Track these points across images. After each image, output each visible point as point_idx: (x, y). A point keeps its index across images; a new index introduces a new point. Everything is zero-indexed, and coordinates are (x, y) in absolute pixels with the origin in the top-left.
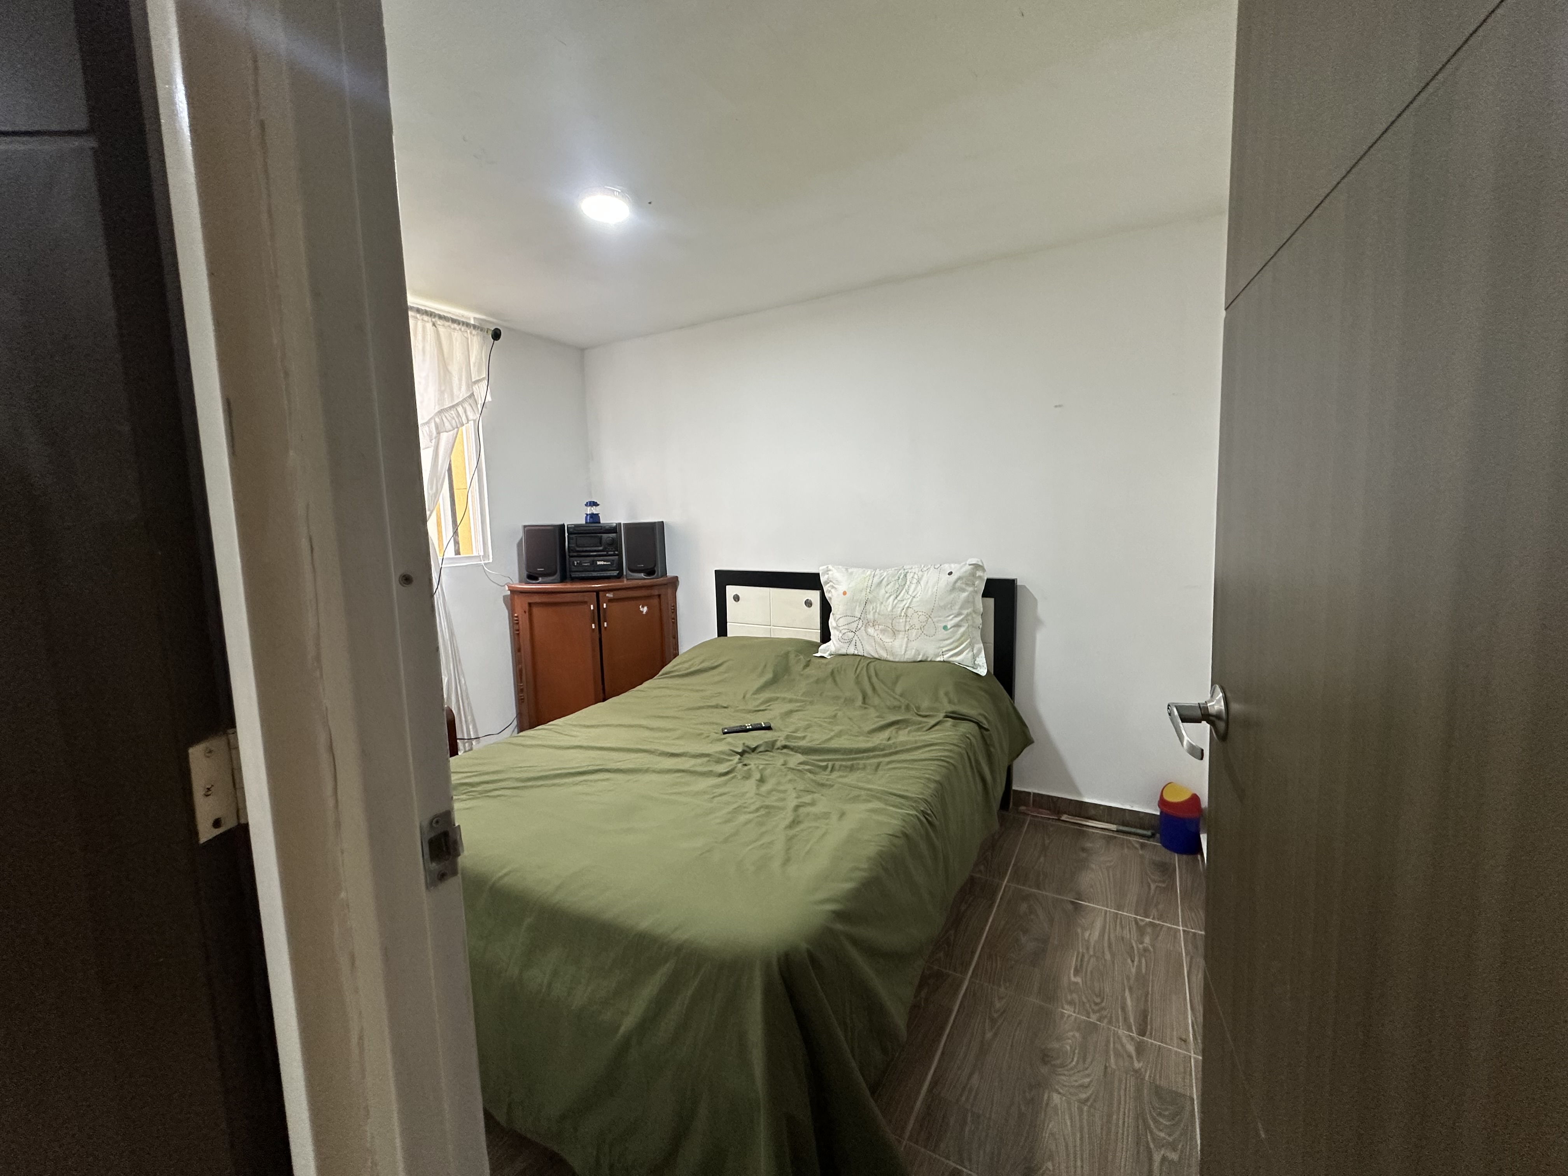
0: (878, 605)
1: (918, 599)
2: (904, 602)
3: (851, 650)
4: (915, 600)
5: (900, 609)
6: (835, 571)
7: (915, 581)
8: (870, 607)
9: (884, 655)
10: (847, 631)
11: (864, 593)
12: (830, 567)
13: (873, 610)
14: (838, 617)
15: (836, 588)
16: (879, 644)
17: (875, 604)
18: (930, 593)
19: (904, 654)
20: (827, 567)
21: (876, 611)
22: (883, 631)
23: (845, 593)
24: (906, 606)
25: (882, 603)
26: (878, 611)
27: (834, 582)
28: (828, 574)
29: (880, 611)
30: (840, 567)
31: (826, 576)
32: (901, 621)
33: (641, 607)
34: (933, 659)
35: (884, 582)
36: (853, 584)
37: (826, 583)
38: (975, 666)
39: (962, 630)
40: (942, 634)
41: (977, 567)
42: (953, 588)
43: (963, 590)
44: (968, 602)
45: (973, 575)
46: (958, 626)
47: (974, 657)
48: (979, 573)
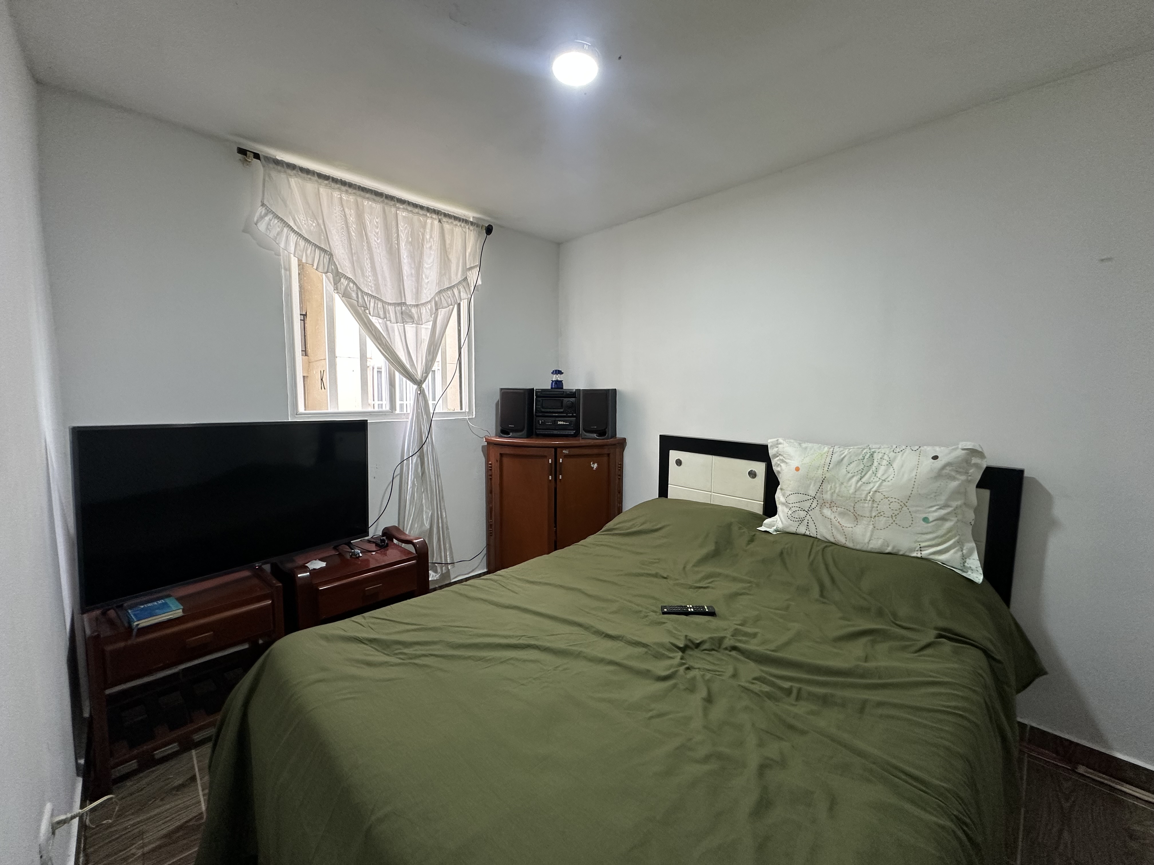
0: (837, 485)
1: (889, 483)
2: (871, 485)
3: (802, 530)
4: (885, 483)
5: (865, 493)
6: (786, 445)
7: (884, 462)
8: (827, 487)
9: (841, 539)
10: (798, 509)
11: (820, 472)
12: (781, 440)
13: (830, 490)
14: (789, 493)
15: (786, 463)
16: (836, 528)
17: (833, 484)
18: (906, 477)
19: (868, 543)
20: (778, 440)
21: (835, 491)
22: (842, 514)
23: (797, 469)
24: (874, 489)
25: (842, 483)
26: (837, 491)
27: (784, 455)
28: (777, 447)
29: (839, 491)
30: (792, 441)
31: (776, 449)
32: (866, 505)
33: (592, 463)
34: (907, 554)
35: (846, 461)
36: (807, 460)
37: (776, 456)
38: (964, 569)
39: (948, 525)
40: (923, 526)
41: (973, 452)
42: (939, 475)
43: (954, 479)
44: (956, 493)
45: (966, 461)
46: (943, 519)
47: (964, 558)
48: (975, 460)
